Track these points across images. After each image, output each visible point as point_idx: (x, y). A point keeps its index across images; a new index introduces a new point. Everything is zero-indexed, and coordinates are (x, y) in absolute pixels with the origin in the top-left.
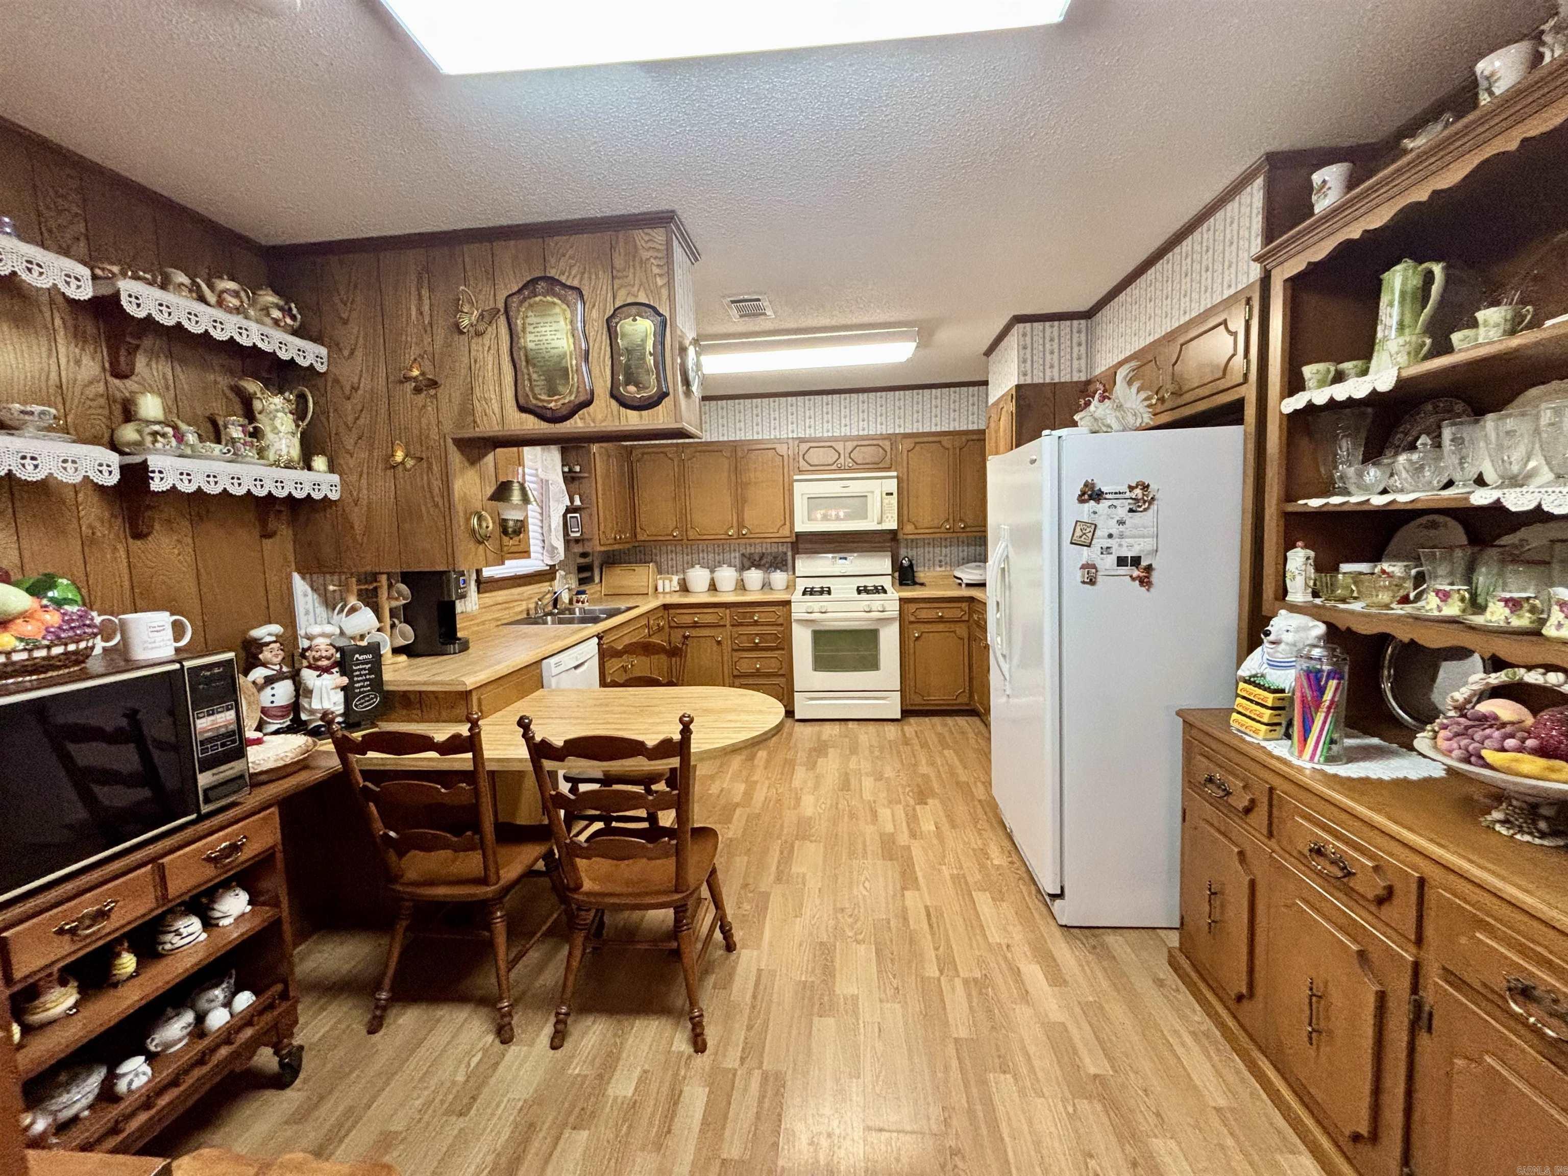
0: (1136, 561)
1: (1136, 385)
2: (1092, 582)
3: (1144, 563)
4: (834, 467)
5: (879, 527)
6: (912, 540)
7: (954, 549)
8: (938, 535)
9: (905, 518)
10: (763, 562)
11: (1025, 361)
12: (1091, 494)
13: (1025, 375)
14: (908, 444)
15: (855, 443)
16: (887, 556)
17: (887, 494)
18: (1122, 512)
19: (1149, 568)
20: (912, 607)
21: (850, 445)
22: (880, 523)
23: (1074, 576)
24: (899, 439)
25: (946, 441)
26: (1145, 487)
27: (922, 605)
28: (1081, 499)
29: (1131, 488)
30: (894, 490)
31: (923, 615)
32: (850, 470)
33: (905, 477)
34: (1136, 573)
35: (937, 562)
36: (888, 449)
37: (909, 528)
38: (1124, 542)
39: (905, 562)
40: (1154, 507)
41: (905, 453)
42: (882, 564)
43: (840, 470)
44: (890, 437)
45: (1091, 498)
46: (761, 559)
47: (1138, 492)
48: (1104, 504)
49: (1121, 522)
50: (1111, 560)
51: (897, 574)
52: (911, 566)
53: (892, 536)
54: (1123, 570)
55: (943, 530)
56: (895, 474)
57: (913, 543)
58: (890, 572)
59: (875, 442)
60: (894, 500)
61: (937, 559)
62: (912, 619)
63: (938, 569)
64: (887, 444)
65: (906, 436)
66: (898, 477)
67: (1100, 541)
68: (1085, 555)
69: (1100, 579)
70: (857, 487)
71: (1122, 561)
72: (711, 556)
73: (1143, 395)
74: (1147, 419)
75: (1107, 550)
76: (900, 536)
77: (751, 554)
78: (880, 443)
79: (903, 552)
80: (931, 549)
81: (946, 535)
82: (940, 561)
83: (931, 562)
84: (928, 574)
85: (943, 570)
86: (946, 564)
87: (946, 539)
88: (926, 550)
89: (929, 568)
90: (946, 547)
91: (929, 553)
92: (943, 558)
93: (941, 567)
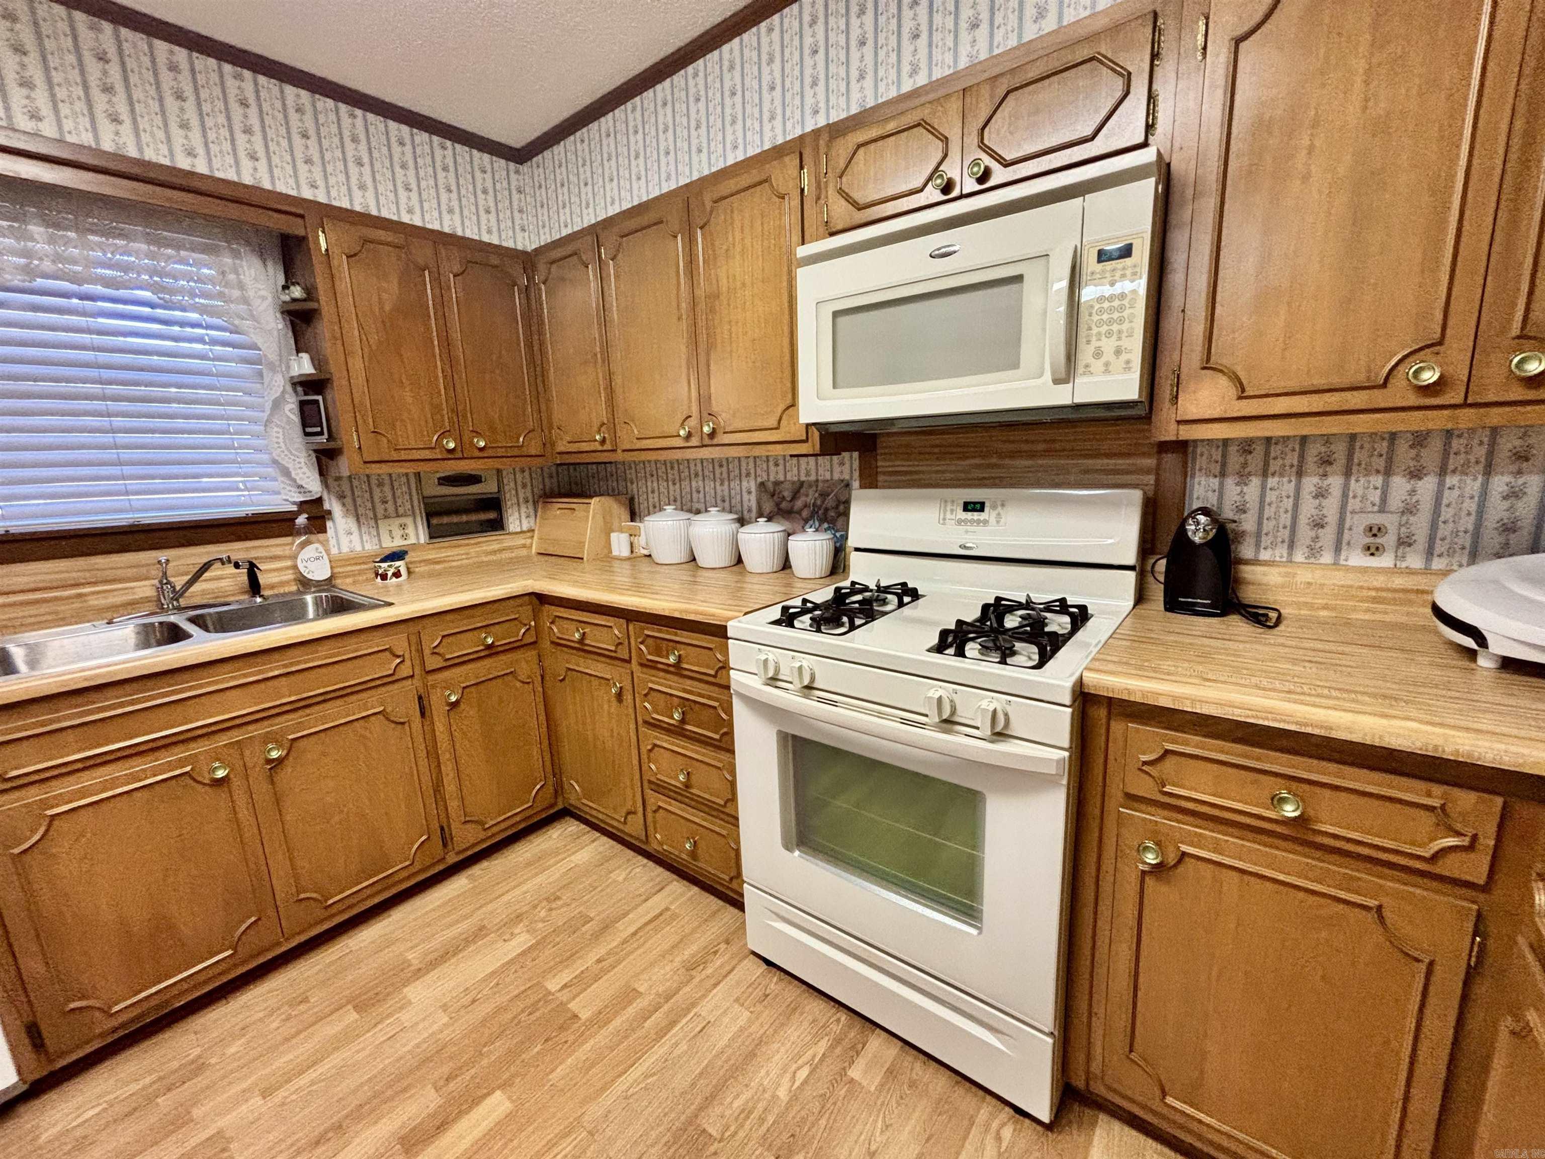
4: (927, 195)
6: (1247, 446)
10: (799, 504)
15: (1003, 85)
21: (984, 99)
35: (1358, 536)
39: (1204, 528)
46: (795, 495)
55: (1399, 394)
58: (1129, 557)
61: (1358, 523)
63: (1357, 559)
72: (710, 485)
77: (777, 483)
80: (1335, 482)
81: (1415, 421)
82: (1374, 531)
83: (1328, 535)
84: (1304, 576)
85: (1385, 561)
86: (1405, 542)
87: (1420, 439)
88: (1310, 483)
89: (1314, 551)
90: (1416, 474)
91: (1321, 494)
92: (1390, 521)
93: (1372, 550)
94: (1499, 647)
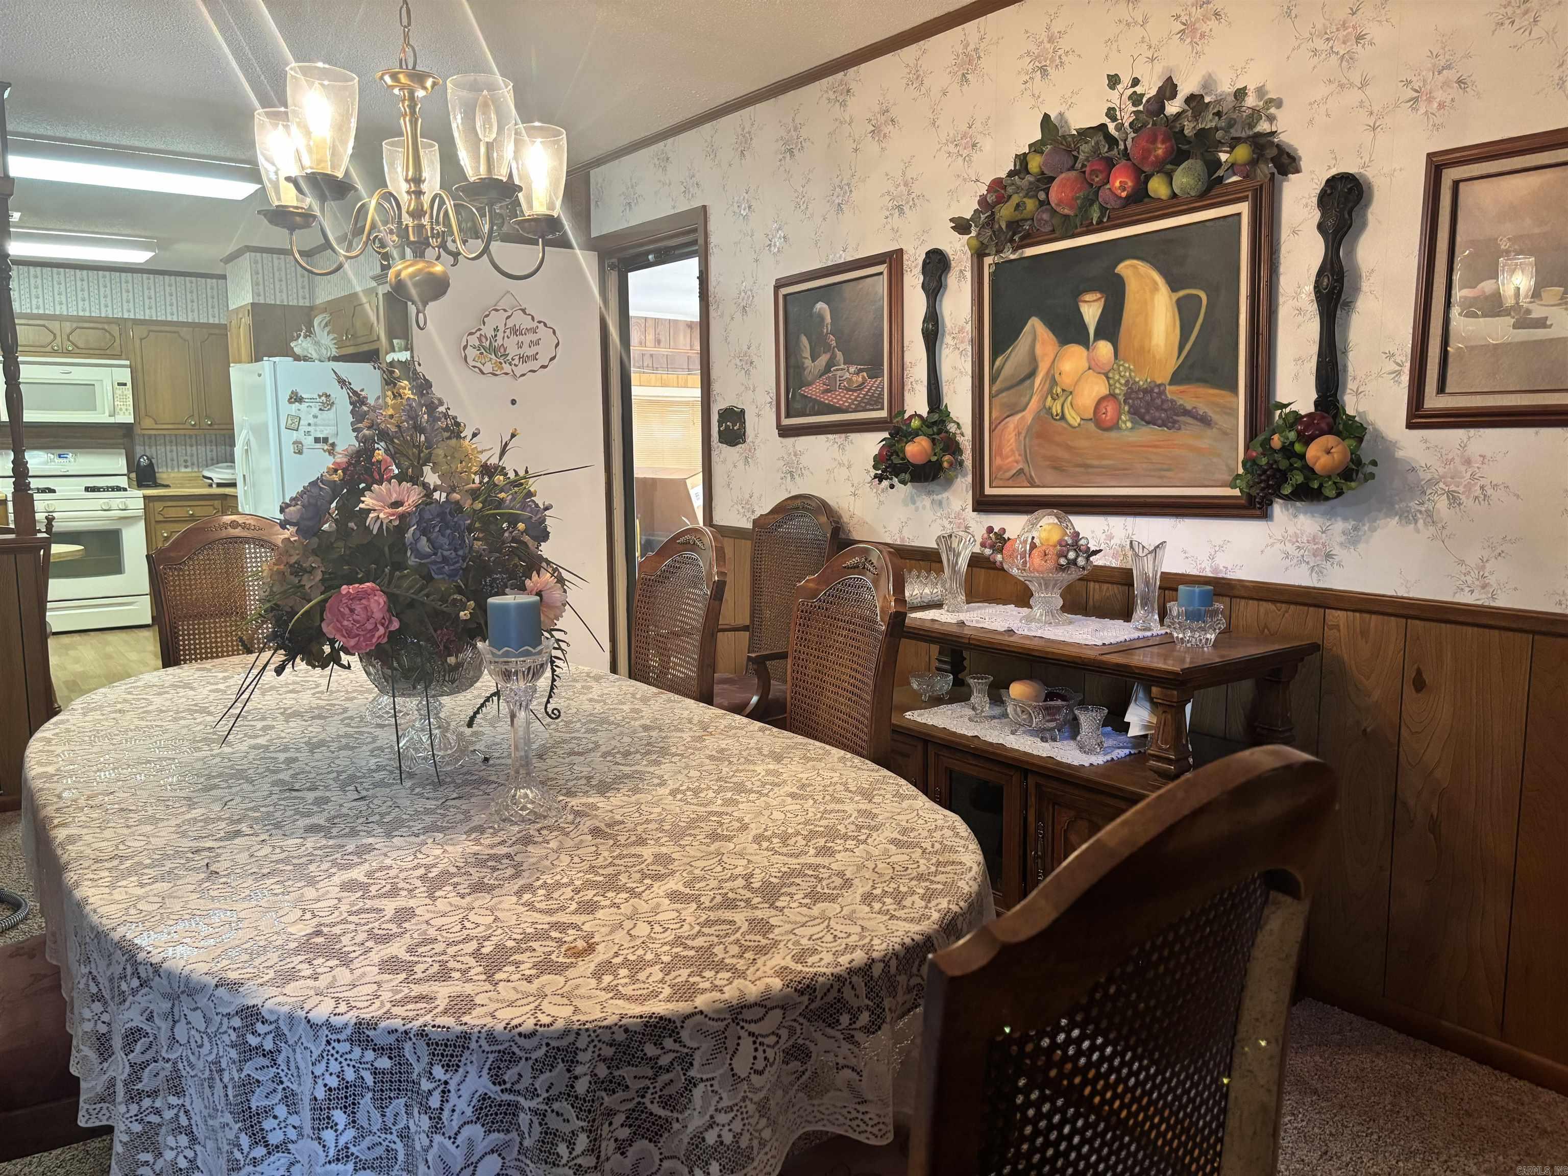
0: (325, 440)
1: (327, 329)
2: (300, 452)
3: (330, 441)
4: (49, 349)
5: (112, 420)
6: (150, 436)
7: (202, 449)
8: (182, 432)
9: (143, 412)
11: (258, 284)
12: (295, 398)
13: (259, 295)
14: (141, 331)
15: (75, 325)
16: (120, 454)
17: (119, 384)
18: (315, 410)
19: (333, 445)
20: (159, 506)
21: (68, 327)
22: (112, 415)
23: (289, 449)
24: (130, 324)
25: (184, 331)
26: (328, 396)
27: (170, 504)
28: (290, 401)
29: (320, 396)
30: (128, 380)
31: (173, 513)
32: (68, 354)
33: (139, 367)
34: (326, 447)
35: (182, 462)
36: (117, 334)
37: (147, 423)
38: (318, 428)
39: (144, 461)
40: (334, 409)
41: (137, 342)
42: (117, 463)
43: (54, 353)
44: (120, 322)
45: (296, 401)
47: (323, 398)
48: (304, 406)
49: (315, 417)
50: (310, 439)
51: (133, 475)
52: (151, 465)
53: (126, 430)
54: (318, 446)
55: (187, 426)
56: (128, 363)
57: (152, 440)
58: (125, 472)
59: (100, 326)
60: (128, 391)
61: (182, 459)
62: (160, 518)
63: (183, 470)
64: (115, 330)
65: (136, 322)
66: (130, 367)
67: (303, 428)
68: (295, 435)
69: (305, 450)
70: (80, 374)
71: (317, 440)
73: (331, 336)
74: (334, 352)
75: (308, 433)
76: (138, 431)
78: (106, 327)
79: (139, 450)
80: (174, 448)
81: (191, 432)
82: (186, 461)
83: (175, 463)
84: (172, 475)
85: (189, 470)
86: (193, 464)
87: (190, 437)
88: (168, 448)
89: (173, 469)
90: (191, 446)
91: (171, 451)
92: (188, 458)
93: (186, 467)
94: (216, 481)
